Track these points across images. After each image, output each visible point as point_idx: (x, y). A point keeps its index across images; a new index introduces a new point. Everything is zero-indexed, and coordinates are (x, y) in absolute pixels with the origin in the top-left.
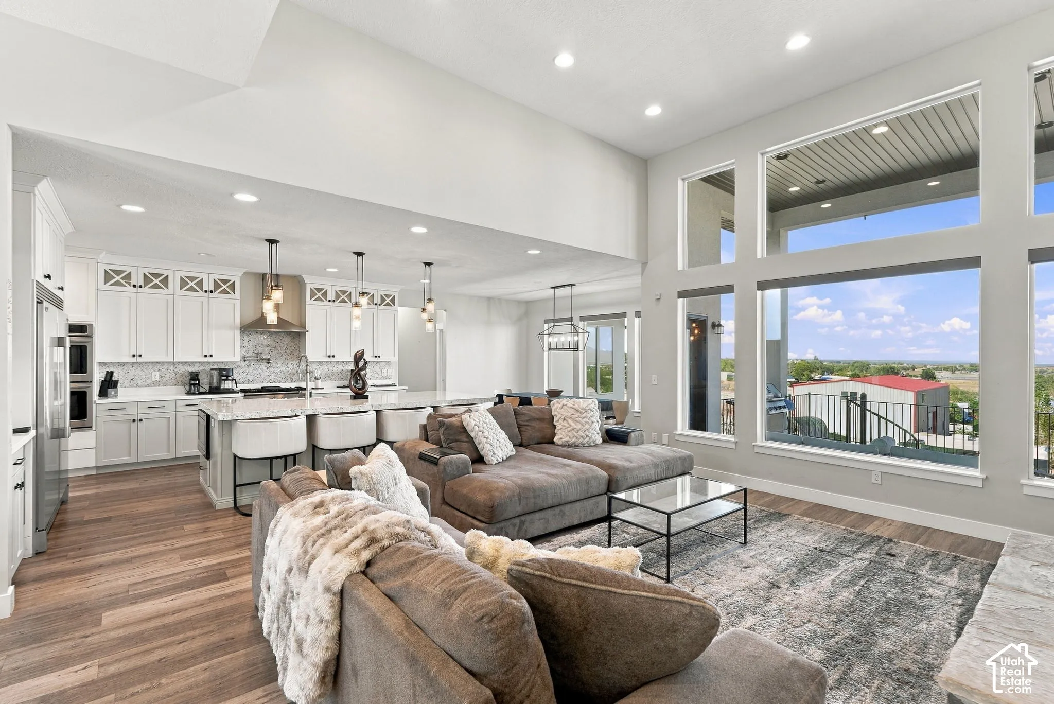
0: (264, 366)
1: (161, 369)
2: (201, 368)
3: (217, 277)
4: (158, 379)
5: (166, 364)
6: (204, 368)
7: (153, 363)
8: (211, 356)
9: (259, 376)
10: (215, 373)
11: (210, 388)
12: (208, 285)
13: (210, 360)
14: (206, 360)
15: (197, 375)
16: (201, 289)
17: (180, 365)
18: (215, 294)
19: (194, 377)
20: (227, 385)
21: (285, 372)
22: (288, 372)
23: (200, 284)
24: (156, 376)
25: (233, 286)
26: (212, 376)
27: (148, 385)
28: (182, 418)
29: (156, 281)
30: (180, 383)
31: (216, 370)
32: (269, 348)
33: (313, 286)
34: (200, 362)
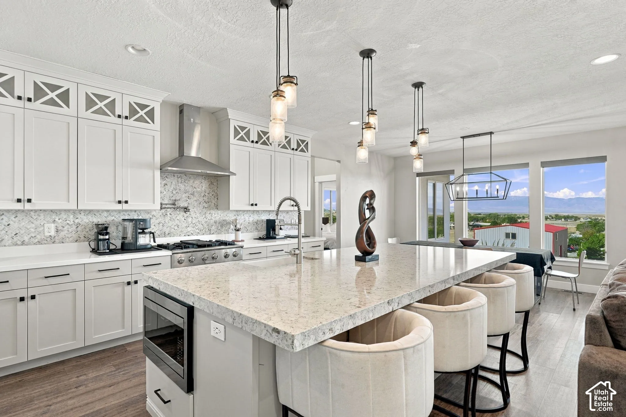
0: (181, 215)
1: (57, 220)
2: (110, 219)
3: (133, 100)
4: (53, 233)
5: (63, 213)
6: (113, 218)
7: (45, 211)
8: (126, 202)
9: (176, 228)
10: (130, 226)
11: (123, 244)
12: (122, 109)
13: (125, 207)
14: (119, 207)
15: (106, 228)
16: (114, 113)
17: (83, 214)
18: (131, 121)
19: (103, 230)
20: (143, 240)
21: (203, 222)
22: (206, 222)
23: (112, 105)
24: (50, 230)
25: (151, 114)
26: (125, 229)
27: (39, 243)
28: (93, 287)
29: (52, 95)
30: (82, 238)
31: (131, 220)
32: (187, 195)
33: (237, 124)
34: (108, 211)
